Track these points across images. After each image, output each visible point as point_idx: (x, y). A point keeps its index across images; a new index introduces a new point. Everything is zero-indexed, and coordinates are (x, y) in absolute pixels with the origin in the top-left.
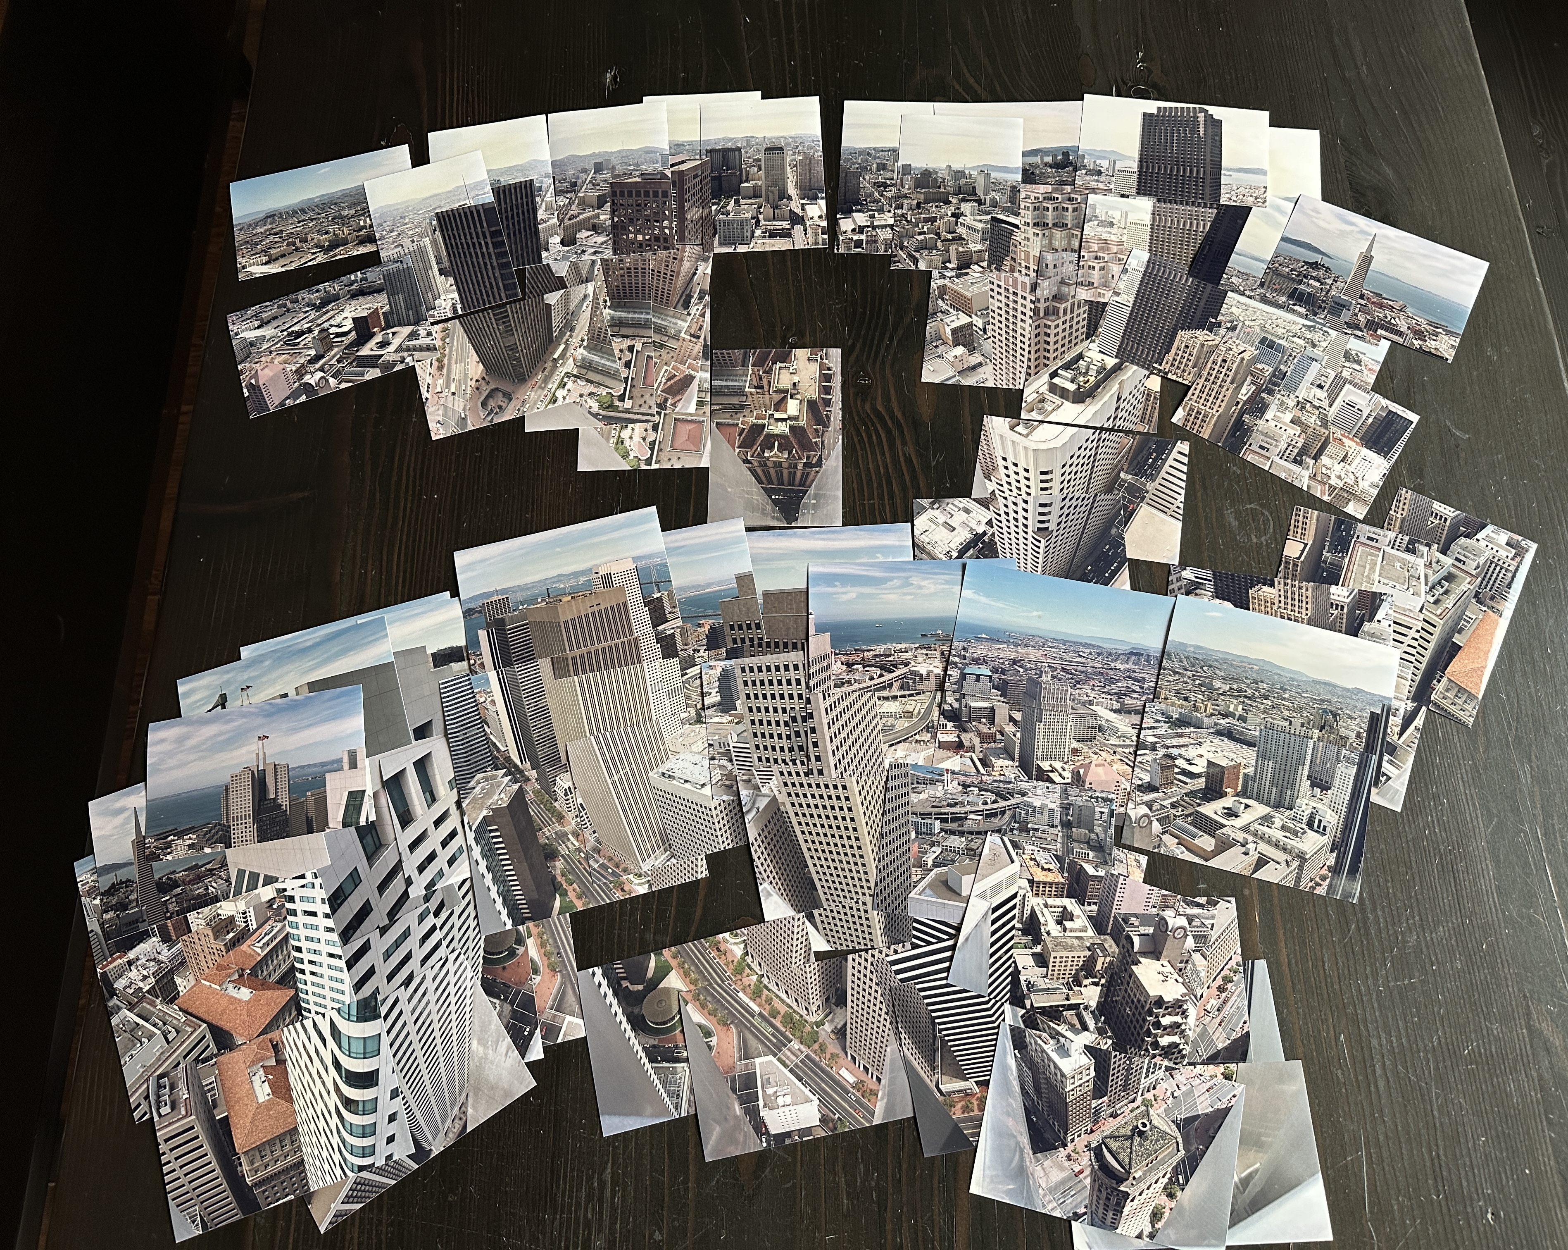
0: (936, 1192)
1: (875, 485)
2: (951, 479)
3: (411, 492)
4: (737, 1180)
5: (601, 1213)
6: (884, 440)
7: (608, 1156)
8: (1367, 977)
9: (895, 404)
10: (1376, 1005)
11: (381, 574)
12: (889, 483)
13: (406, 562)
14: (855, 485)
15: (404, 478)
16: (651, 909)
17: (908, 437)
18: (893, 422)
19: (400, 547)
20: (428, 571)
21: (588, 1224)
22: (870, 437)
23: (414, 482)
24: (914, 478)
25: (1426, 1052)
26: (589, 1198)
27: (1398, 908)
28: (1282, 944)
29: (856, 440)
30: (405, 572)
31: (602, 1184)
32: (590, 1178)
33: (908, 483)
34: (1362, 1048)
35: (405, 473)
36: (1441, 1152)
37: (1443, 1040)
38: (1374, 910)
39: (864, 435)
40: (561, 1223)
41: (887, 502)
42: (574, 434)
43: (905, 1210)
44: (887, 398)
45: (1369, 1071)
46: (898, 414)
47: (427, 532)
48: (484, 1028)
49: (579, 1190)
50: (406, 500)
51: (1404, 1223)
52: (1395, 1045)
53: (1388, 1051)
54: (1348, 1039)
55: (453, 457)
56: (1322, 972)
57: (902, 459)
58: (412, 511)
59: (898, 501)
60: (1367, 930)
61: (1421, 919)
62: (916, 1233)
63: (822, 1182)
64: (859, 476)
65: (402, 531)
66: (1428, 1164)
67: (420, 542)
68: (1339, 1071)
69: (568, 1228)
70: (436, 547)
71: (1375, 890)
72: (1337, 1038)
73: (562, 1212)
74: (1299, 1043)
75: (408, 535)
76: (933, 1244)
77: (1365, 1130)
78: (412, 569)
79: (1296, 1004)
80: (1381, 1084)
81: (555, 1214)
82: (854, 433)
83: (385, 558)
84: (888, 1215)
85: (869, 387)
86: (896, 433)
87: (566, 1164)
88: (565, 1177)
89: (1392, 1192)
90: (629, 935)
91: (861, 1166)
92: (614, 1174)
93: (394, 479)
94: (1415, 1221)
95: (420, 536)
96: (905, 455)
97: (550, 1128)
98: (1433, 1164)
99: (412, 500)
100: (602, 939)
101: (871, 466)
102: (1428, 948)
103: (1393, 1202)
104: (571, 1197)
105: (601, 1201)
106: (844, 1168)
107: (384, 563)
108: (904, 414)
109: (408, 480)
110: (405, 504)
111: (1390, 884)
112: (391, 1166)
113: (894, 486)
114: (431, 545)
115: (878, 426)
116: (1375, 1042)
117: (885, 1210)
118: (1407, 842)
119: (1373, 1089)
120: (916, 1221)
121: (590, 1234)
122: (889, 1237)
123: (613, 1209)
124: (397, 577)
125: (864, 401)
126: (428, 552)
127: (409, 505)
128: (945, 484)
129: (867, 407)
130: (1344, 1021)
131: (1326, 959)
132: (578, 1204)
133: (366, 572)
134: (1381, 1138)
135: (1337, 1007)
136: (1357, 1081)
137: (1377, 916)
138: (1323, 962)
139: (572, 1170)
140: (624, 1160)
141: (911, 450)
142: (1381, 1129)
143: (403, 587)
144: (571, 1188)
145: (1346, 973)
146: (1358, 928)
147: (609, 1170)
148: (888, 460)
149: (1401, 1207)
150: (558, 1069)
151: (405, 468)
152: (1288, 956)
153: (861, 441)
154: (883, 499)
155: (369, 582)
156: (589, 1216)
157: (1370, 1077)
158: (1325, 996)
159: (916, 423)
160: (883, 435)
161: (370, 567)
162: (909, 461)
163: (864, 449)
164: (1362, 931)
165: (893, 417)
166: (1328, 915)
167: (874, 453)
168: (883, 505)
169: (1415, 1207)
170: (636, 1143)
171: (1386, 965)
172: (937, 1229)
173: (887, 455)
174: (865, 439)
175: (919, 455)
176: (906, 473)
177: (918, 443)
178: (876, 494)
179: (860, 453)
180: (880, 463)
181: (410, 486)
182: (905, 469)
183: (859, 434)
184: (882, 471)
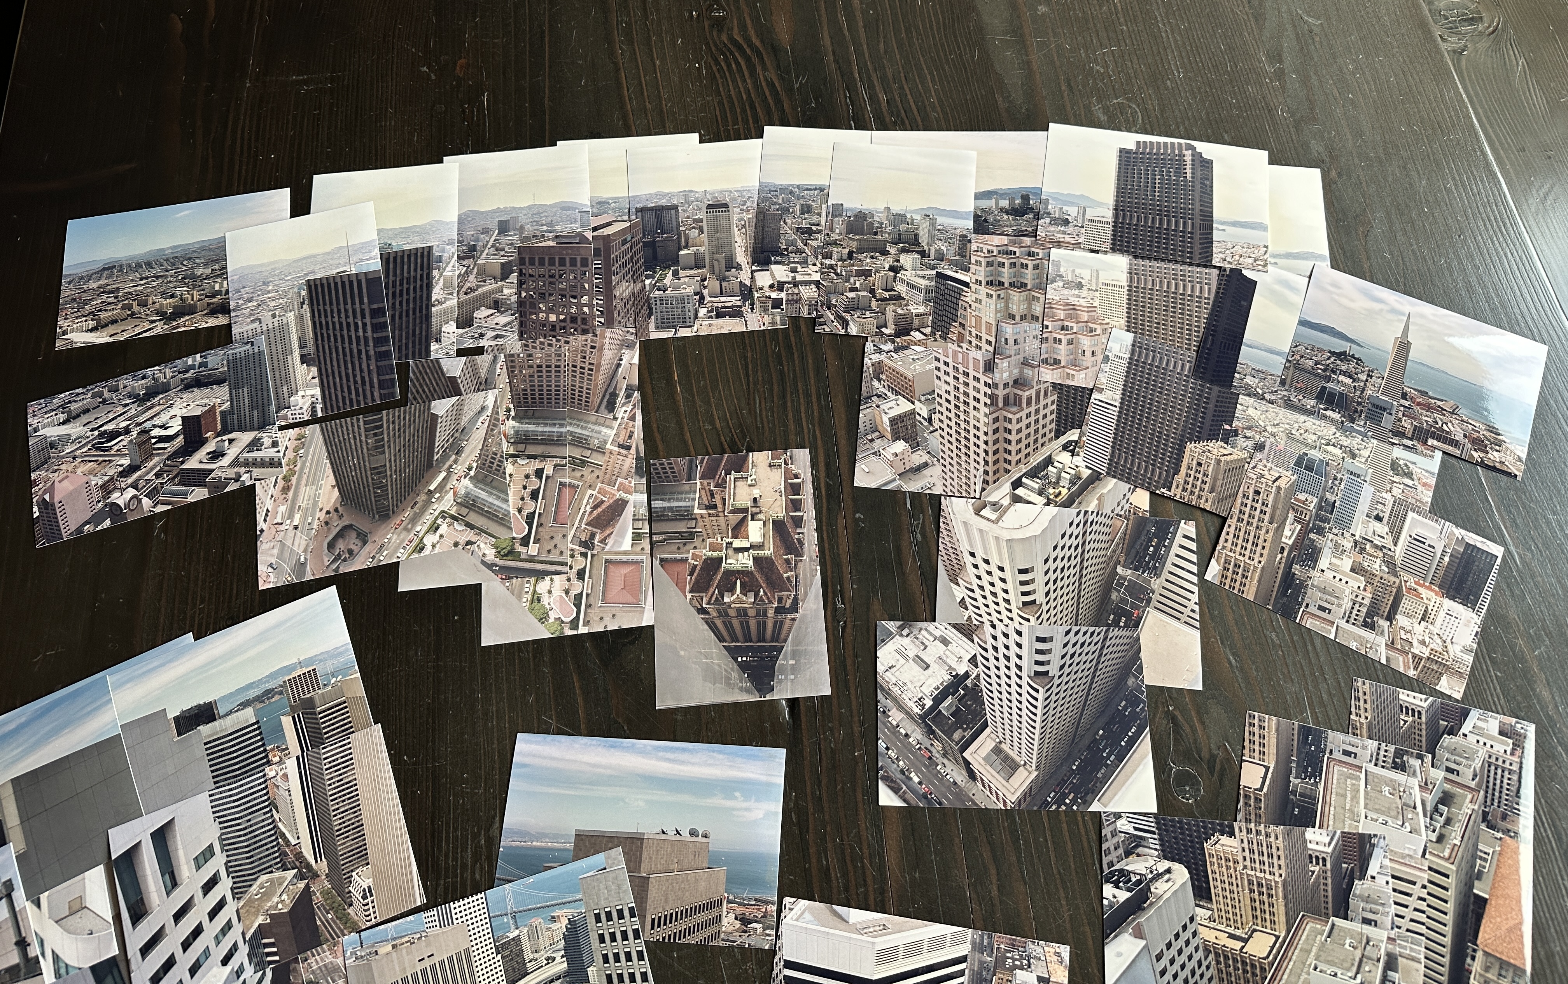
0: (860, 805)
1: (738, 110)
2: (816, 99)
3: (247, 152)
6: (744, 68)
7: (495, 809)
9: (752, 33)
12: (753, 107)
15: (239, 141)
17: (768, 63)
18: (752, 50)
22: (729, 66)
23: (249, 145)
24: (778, 101)
26: (476, 858)
29: (715, 69)
31: (490, 840)
32: (476, 836)
33: (772, 104)
39: (723, 64)
41: (752, 126)
43: (829, 828)
44: (743, 28)
46: (757, 42)
49: (464, 849)
57: (764, 84)
62: (843, 853)
64: (721, 103)
73: (447, 877)
76: (862, 862)
77: (1307, 689)
81: (438, 879)
82: (712, 63)
84: (811, 837)
85: (724, 18)
86: (755, 60)
87: (448, 824)
88: (448, 837)
93: (228, 143)
96: (766, 80)
97: (427, 786)
101: (732, 93)
104: (455, 859)
108: (762, 41)
109: (242, 143)
113: (759, 110)
115: (737, 54)
117: (807, 831)
119: (1310, 648)
120: (841, 840)
122: (814, 861)
125: (720, 31)
129: (724, 38)
132: (464, 866)
134: (1325, 696)
136: (1293, 641)
139: (455, 830)
141: (772, 75)
142: (1323, 687)
144: (455, 848)
148: (750, 86)
152: (1206, 524)
153: (720, 70)
154: (747, 123)
156: (477, 876)
159: (775, 49)
160: (742, 63)
162: (771, 85)
163: (724, 77)
165: (751, 45)
167: (734, 80)
172: (865, 847)
173: (748, 81)
174: (725, 68)
175: (781, 78)
176: (769, 98)
177: (778, 67)
178: (740, 119)
179: (720, 81)
180: (742, 90)
181: (245, 148)
182: (767, 93)
183: (717, 63)
184: (744, 97)
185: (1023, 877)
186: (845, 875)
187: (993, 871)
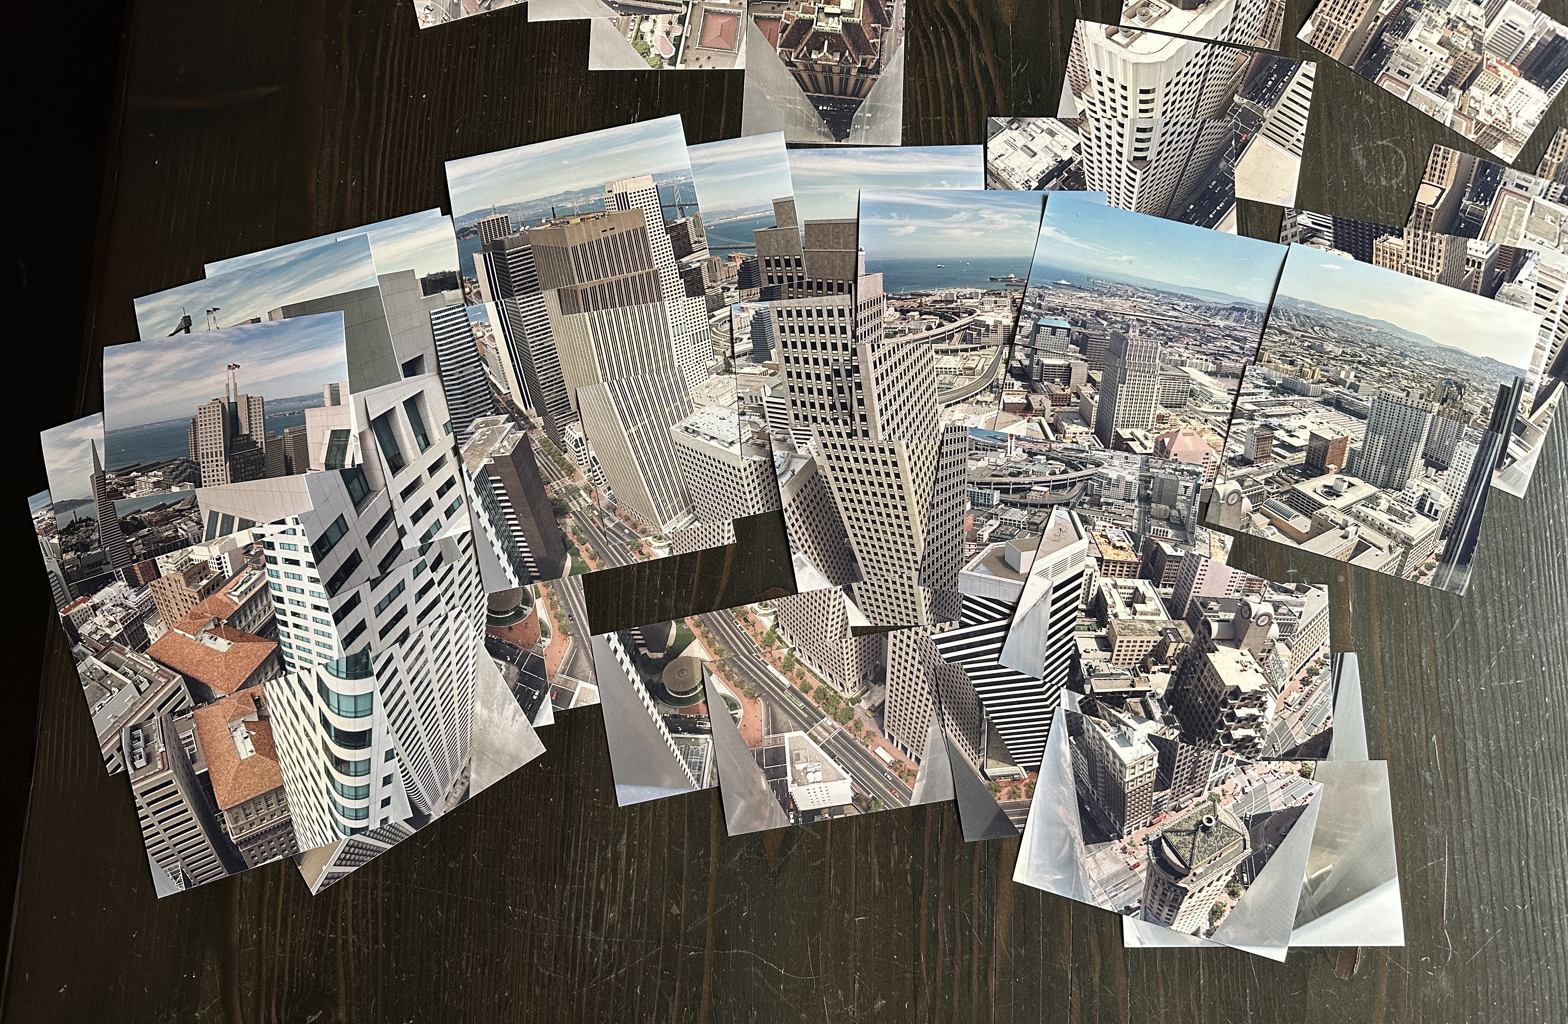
0: (976, 878)
1: (943, 98)
2: (1034, 94)
3: (395, 90)
4: (761, 855)
5: (614, 885)
6: (956, 45)
7: (623, 826)
8: (1468, 677)
10: (1475, 706)
11: (363, 184)
12: (960, 96)
13: (390, 172)
14: (919, 98)
15: (388, 73)
16: (672, 575)
17: (984, 42)
18: (967, 24)
19: (384, 154)
20: (416, 183)
21: (600, 896)
22: (939, 40)
23: (399, 78)
24: (990, 91)
25: (1526, 757)
26: (602, 870)
27: (1509, 603)
28: (1377, 637)
29: (921, 42)
30: (390, 184)
31: (616, 855)
32: (603, 849)
33: (983, 98)
34: (1455, 750)
35: (388, 67)
36: (1531, 862)
37: (1546, 746)
38: (1483, 604)
39: (931, 37)
40: (572, 894)
41: (956, 119)
42: (586, 24)
43: (942, 894)
45: (1461, 774)
46: (974, 14)
47: (414, 137)
48: (489, 689)
49: (591, 860)
50: (390, 98)
51: (1484, 931)
52: (1492, 749)
53: (1484, 754)
54: (1441, 741)
55: (445, 50)
56: (1418, 668)
57: (976, 69)
58: (396, 112)
59: (970, 119)
60: (1473, 625)
61: (1535, 616)
62: (953, 919)
63: (853, 862)
64: (924, 86)
65: (386, 135)
66: (1516, 873)
67: (406, 148)
68: (1428, 774)
69: (579, 897)
70: (425, 156)
71: (1487, 583)
72: (1428, 739)
73: (573, 883)
74: (1386, 742)
75: (393, 139)
76: (970, 931)
77: (1450, 835)
78: (398, 179)
79: (1387, 701)
80: (1473, 788)
81: (565, 884)
82: (919, 35)
83: (367, 166)
84: (923, 899)
86: (970, 37)
87: (578, 833)
88: (576, 846)
89: (1474, 900)
90: (648, 601)
91: (896, 848)
92: (629, 845)
93: (377, 74)
94: (1495, 931)
95: (407, 140)
96: (979, 63)
97: (560, 795)
98: (1521, 874)
99: (398, 100)
100: (618, 604)
101: (939, 76)
102: (1539, 647)
103: (1474, 910)
104: (582, 867)
105: (615, 871)
106: (877, 848)
107: (366, 174)
108: (981, 14)
109: (392, 76)
110: (389, 105)
111: (1503, 577)
112: (386, 829)
113: (966, 100)
114: (419, 152)
115: (949, 27)
116: (1470, 745)
117: (921, 894)
118: (1528, 532)
119: (1463, 793)
120: (953, 907)
121: (602, 905)
122: (924, 922)
123: (628, 880)
124: (381, 189)
126: (416, 161)
127: (393, 106)
128: (1026, 100)
129: (937, 4)
130: (1438, 722)
131: (1424, 655)
132: (590, 876)
133: (345, 183)
134: (1468, 845)
135: (1432, 706)
136: (1446, 784)
137: (1485, 611)
138: (1421, 658)
139: (584, 840)
140: (641, 831)
141: (987, 58)
142: (1468, 835)
143: (388, 201)
144: (583, 858)
145: (1445, 670)
146: (1463, 623)
147: (624, 841)
148: (960, 68)
149: (1482, 915)
150: (570, 735)
151: (388, 62)
152: (1382, 650)
153: (928, 44)
154: (951, 115)
155: (349, 193)
156: (602, 887)
157: (1462, 781)
158: (1420, 693)
159: (994, 25)
160: (954, 39)
161: (349, 179)
162: (985, 71)
163: (931, 55)
164: (1467, 626)
165: (968, 17)
166: (1430, 607)
167: (942, 60)
168: (952, 123)
169: (1497, 915)
170: (654, 815)
171: (1490, 664)
172: (975, 918)
173: (959, 62)
174: (933, 43)
175: (997, 64)
176: (980, 86)
177: (995, 50)
178: (943, 109)
179: (926, 58)
180: (950, 73)
181: (395, 84)
182: (979, 80)
183: (926, 36)
184: (952, 81)
185: (1127, 970)
186: (952, 940)
187: (1098, 961)
